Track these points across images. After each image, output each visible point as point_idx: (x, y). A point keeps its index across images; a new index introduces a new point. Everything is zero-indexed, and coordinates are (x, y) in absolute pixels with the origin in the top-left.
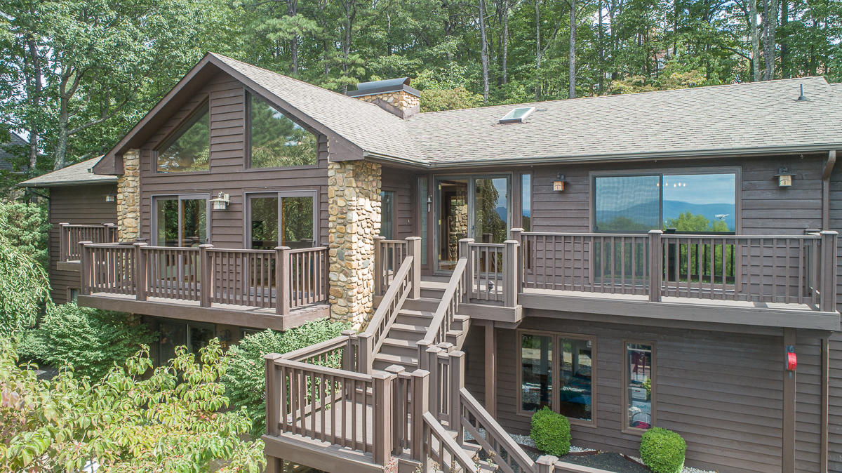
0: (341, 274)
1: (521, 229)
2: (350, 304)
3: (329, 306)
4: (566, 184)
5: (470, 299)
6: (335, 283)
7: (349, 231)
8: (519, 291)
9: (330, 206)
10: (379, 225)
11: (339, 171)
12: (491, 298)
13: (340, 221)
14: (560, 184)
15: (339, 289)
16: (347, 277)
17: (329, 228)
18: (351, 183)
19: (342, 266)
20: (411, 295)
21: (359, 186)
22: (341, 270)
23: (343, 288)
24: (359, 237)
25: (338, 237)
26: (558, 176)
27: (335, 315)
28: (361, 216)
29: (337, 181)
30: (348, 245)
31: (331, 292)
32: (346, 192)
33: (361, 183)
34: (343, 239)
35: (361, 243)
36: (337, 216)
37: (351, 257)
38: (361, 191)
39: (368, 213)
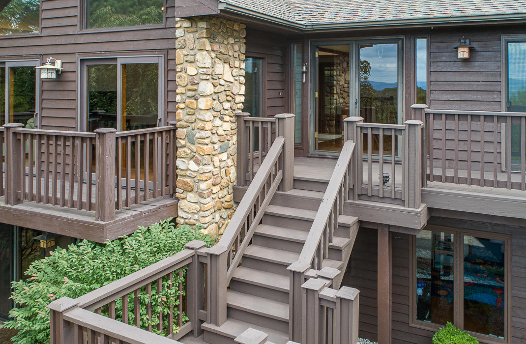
0: (192, 162)
1: (424, 106)
2: (202, 200)
3: (173, 201)
4: (472, 50)
5: (358, 195)
6: (183, 173)
7: (201, 106)
8: (423, 184)
9: (178, 74)
10: (242, 99)
11: (190, 29)
12: (387, 195)
13: (191, 93)
14: (466, 50)
15: (188, 180)
16: (199, 165)
17: (177, 103)
18: (204, 45)
19: (192, 151)
20: (281, 187)
21: (215, 49)
22: (191, 156)
23: (193, 180)
24: (215, 113)
25: (188, 114)
26: (462, 41)
27: (183, 213)
28: (217, 88)
29: (187, 42)
30: (200, 124)
31: (177, 184)
32: (198, 57)
33: (218, 46)
34: (194, 117)
35: (218, 122)
36: (187, 87)
37: (203, 140)
38: (218, 56)
39: (228, 83)
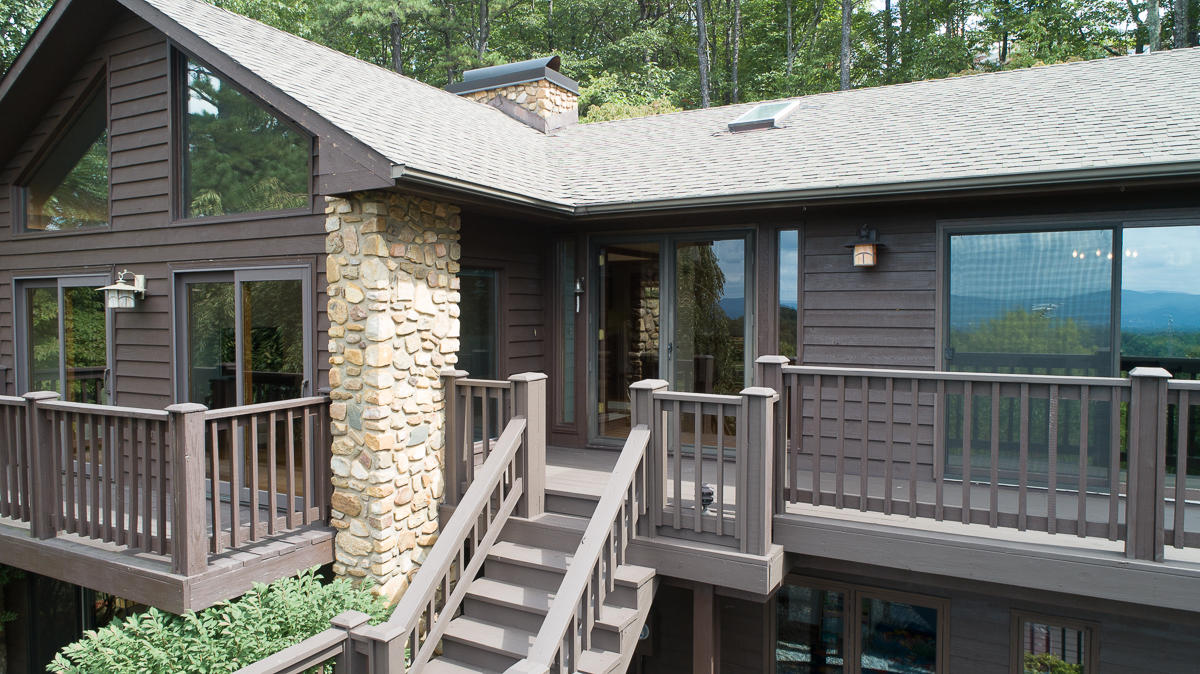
0: (356, 463)
1: (783, 359)
2: (375, 533)
3: (327, 534)
4: (880, 252)
5: (658, 527)
6: (343, 483)
7: (371, 361)
8: (777, 508)
9: (331, 301)
10: (456, 345)
11: (349, 218)
12: (708, 528)
13: (352, 337)
14: (869, 250)
15: (352, 495)
16: (368, 468)
17: (331, 354)
18: (375, 246)
19: (357, 444)
20: (521, 508)
21: (396, 254)
22: (356, 452)
23: (359, 495)
24: (399, 374)
25: (349, 375)
26: (864, 233)
27: (344, 555)
28: (402, 326)
29: (345, 241)
30: (370, 394)
31: (333, 502)
32: (365, 269)
33: (403, 248)
34: (359, 379)
35: (404, 389)
36: (346, 324)
37: (376, 424)
38: (403, 267)
39: (425, 317)
